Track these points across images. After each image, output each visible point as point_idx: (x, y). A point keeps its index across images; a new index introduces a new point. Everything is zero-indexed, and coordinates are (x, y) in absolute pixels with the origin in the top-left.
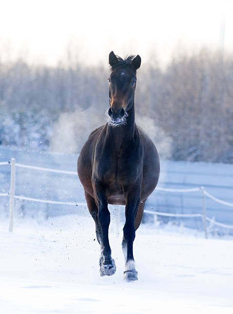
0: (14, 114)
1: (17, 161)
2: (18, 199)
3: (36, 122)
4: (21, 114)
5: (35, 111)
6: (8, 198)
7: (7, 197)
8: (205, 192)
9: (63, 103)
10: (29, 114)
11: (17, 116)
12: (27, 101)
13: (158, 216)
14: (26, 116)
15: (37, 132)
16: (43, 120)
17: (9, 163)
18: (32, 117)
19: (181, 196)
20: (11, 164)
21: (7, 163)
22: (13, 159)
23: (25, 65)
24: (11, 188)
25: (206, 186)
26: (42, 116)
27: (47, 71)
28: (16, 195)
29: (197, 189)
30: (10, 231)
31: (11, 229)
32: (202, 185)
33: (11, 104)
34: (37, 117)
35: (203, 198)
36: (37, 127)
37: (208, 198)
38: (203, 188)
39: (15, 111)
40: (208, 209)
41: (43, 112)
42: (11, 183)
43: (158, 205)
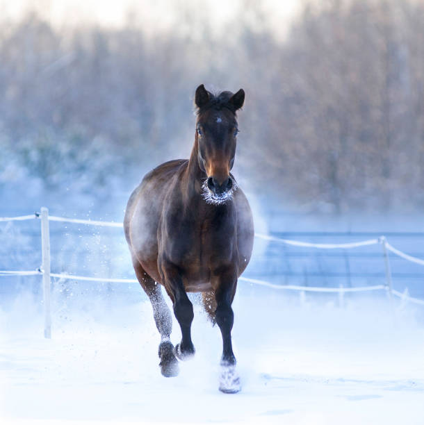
0: (25, 153)
1: (51, 212)
2: (58, 279)
3: (82, 168)
4: (43, 151)
5: (79, 142)
6: (39, 278)
7: (36, 276)
8: (388, 246)
9: (147, 116)
10: (64, 148)
11: (34, 156)
12: (56, 118)
13: (307, 292)
14: (57, 156)
15: (86, 192)
16: (98, 164)
17: (38, 215)
18: (72, 156)
19: (345, 255)
20: (40, 217)
21: (33, 216)
22: (43, 209)
23: (44, 28)
24: (43, 261)
25: (387, 234)
26: (95, 153)
27: (100, 38)
28: (52, 272)
29: (373, 242)
30: (46, 337)
31: (47, 334)
32: (380, 234)
33: (17, 127)
34: (84, 155)
35: (385, 255)
36: (85, 181)
37: (393, 255)
38: (383, 238)
39: (26, 143)
40: (394, 275)
41: (99, 142)
42: (43, 251)
43: (306, 274)
